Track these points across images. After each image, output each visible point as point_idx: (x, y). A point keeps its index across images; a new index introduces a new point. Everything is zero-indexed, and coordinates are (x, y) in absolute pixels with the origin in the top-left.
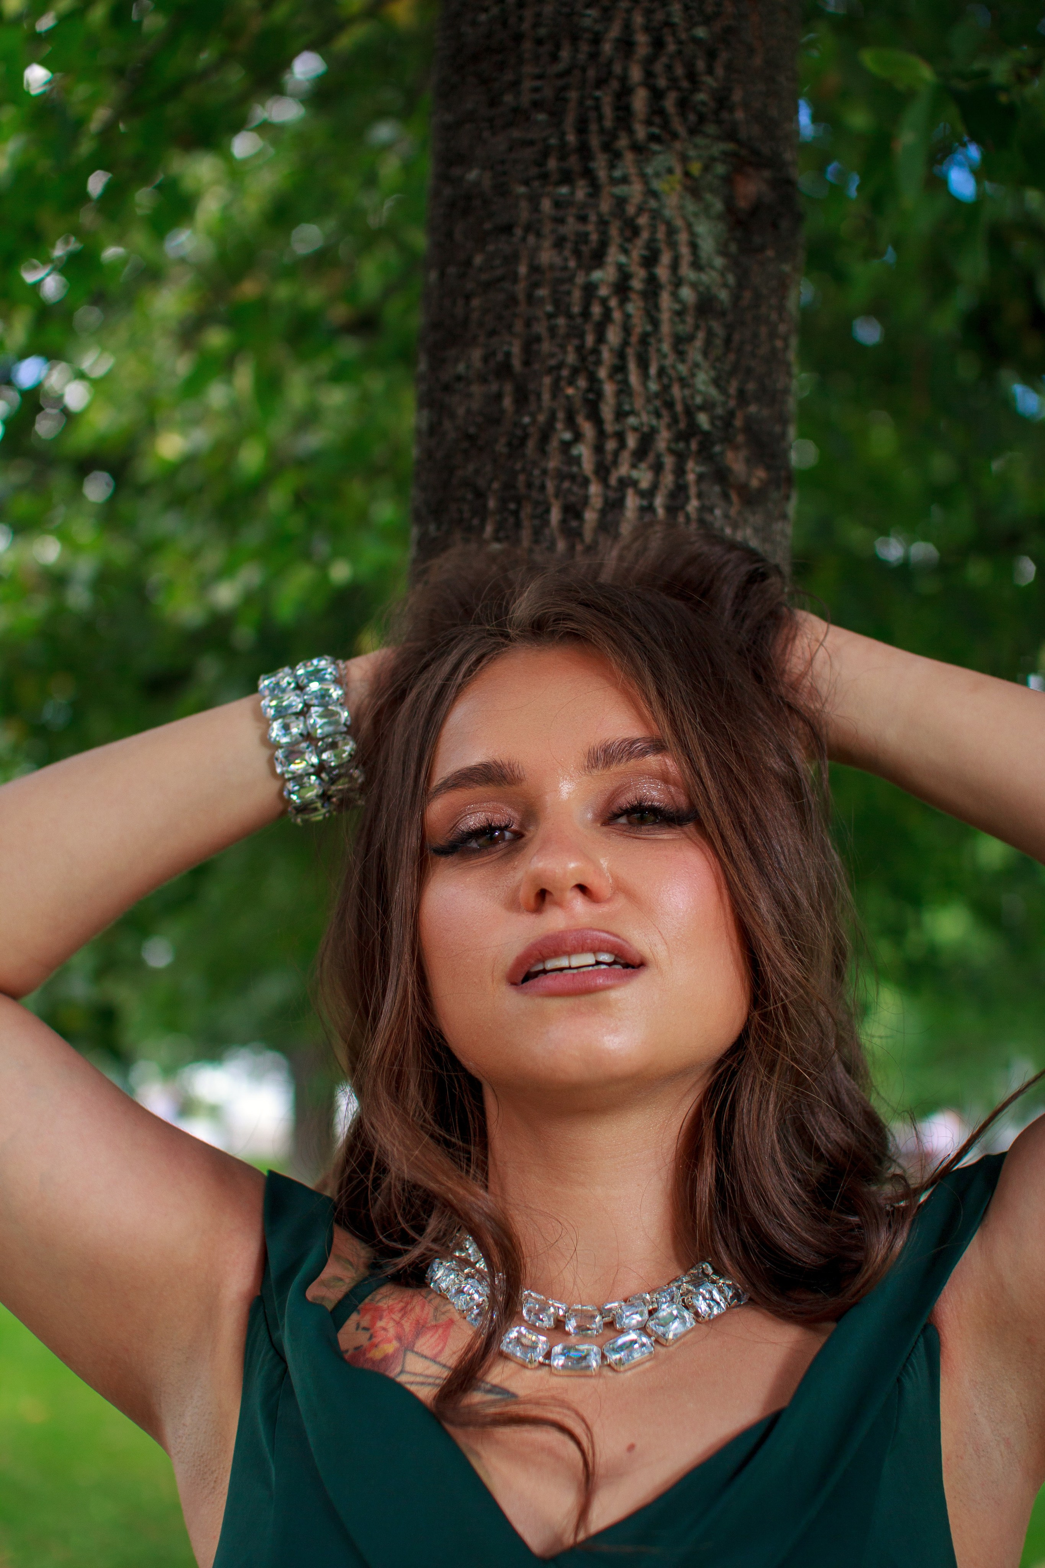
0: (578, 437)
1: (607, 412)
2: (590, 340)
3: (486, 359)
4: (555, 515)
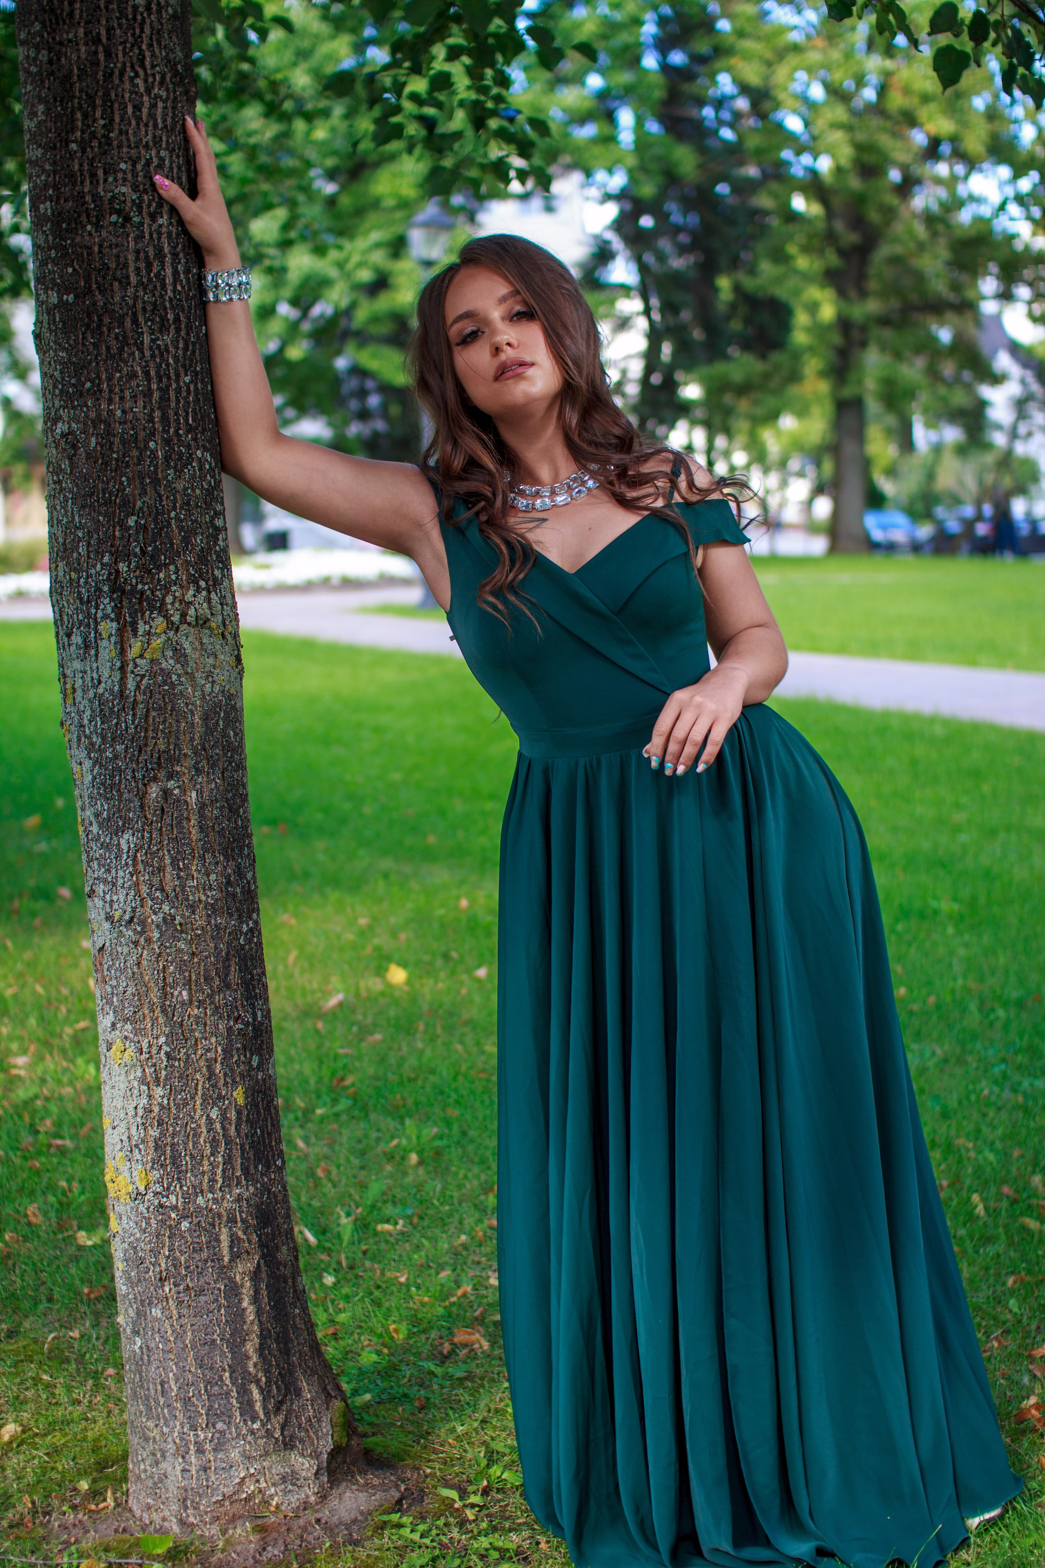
0: (137, 75)
1: (147, 63)
2: (138, 31)
3: (86, 34)
4: (130, 110)
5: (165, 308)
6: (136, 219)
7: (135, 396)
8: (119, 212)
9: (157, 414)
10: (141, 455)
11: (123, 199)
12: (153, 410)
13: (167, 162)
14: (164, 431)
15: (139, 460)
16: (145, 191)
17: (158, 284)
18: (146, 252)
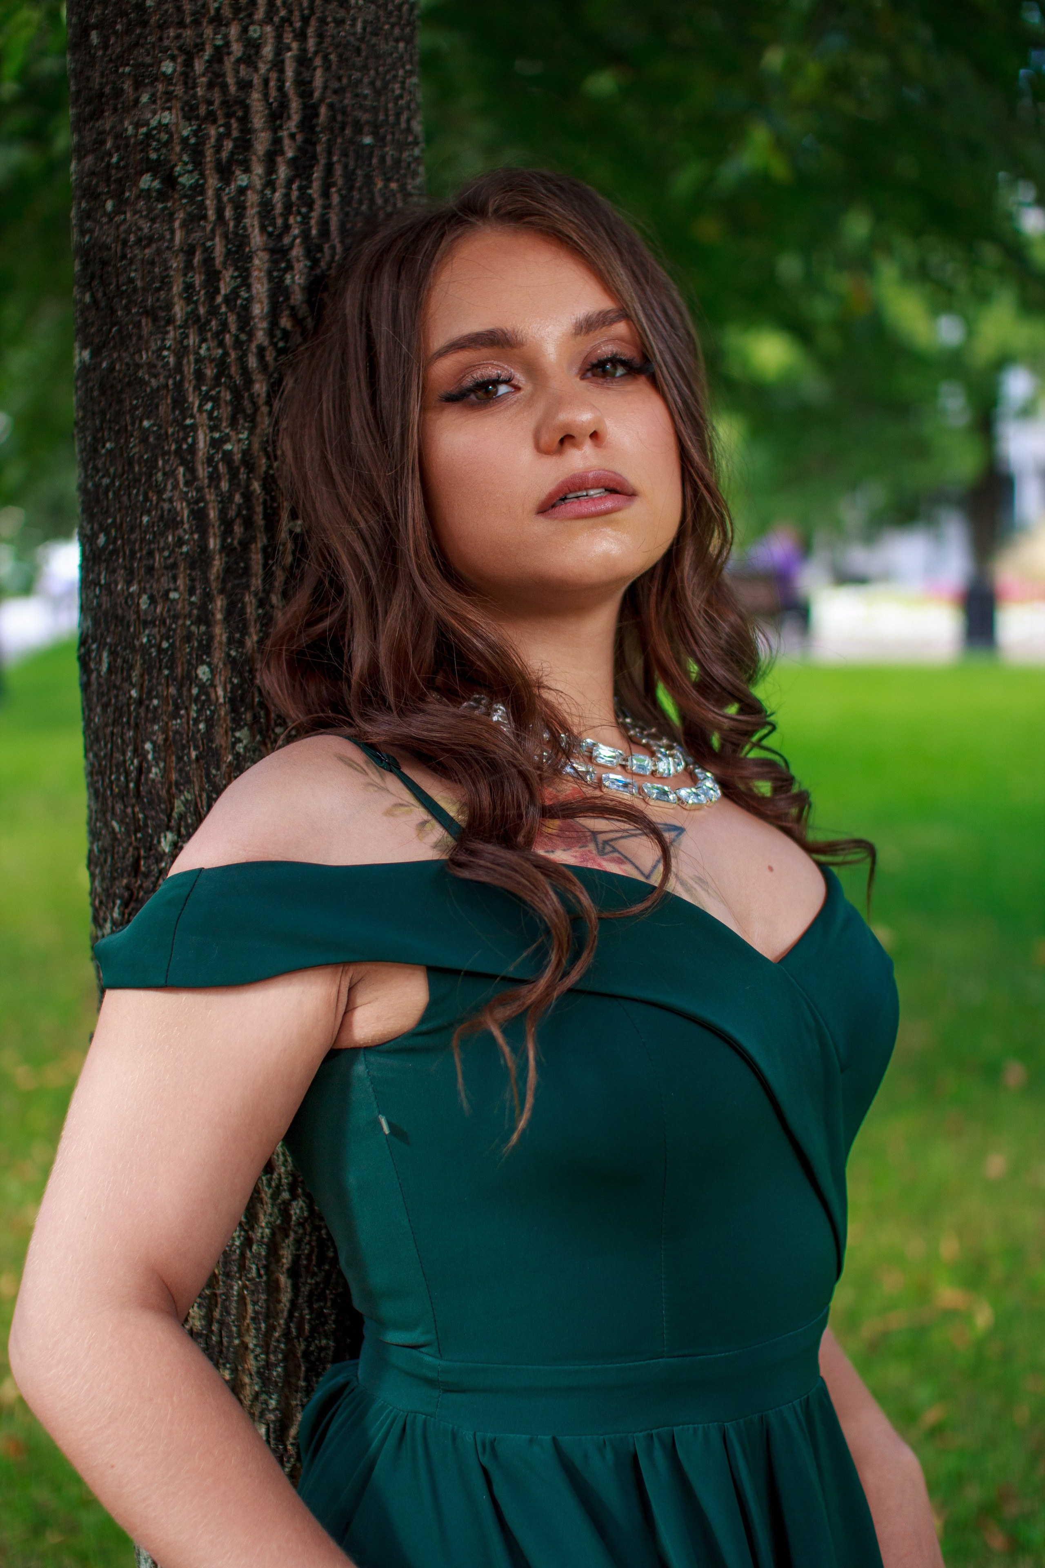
5: (245, 371)
6: (186, 180)
7: (174, 566)
8: (153, 167)
9: (219, 603)
10: (180, 695)
11: (164, 137)
12: (208, 597)
13: (268, 51)
14: (231, 641)
15: (177, 708)
16: (211, 117)
17: (232, 319)
18: (208, 252)
